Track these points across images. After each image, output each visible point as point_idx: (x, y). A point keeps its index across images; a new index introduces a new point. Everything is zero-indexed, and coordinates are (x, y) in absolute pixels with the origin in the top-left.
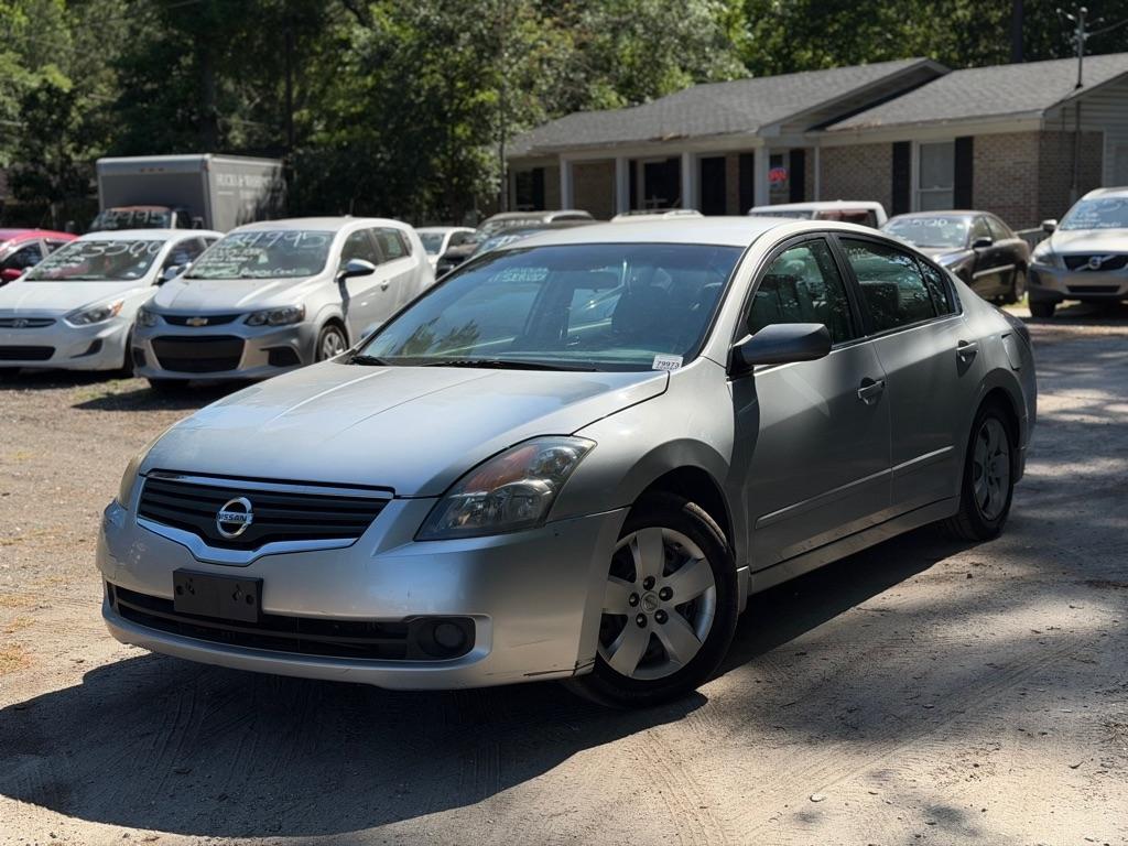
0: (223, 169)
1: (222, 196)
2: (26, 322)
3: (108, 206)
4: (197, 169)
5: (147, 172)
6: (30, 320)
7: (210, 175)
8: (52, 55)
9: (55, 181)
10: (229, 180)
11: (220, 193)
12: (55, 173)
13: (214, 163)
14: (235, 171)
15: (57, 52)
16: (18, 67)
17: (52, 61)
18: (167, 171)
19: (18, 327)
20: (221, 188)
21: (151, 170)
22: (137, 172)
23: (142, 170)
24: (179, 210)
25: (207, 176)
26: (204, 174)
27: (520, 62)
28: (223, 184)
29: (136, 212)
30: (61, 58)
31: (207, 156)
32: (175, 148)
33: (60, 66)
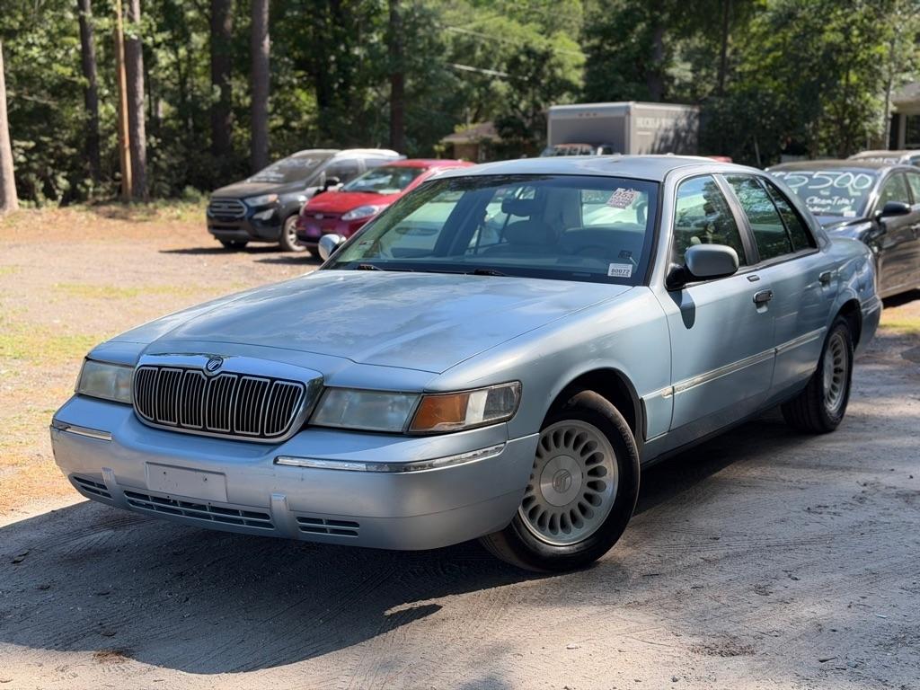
0: (643, 114)
1: (641, 136)
2: (419, 231)
3: (553, 144)
4: (622, 114)
5: (584, 117)
6: (422, 229)
7: (632, 118)
8: (566, 24)
9: (527, 124)
10: (648, 123)
11: (639, 133)
12: (528, 118)
13: (635, 109)
14: (653, 115)
15: (570, 21)
16: (537, 35)
17: (565, 28)
18: (600, 115)
19: (413, 234)
20: (641, 130)
21: (595, 114)
22: (577, 117)
23: (581, 115)
24: (605, 146)
25: (629, 120)
26: (627, 118)
27: (912, 20)
28: (642, 126)
29: (571, 148)
30: (573, 27)
31: (631, 104)
32: (624, 97)
33: (570, 33)
